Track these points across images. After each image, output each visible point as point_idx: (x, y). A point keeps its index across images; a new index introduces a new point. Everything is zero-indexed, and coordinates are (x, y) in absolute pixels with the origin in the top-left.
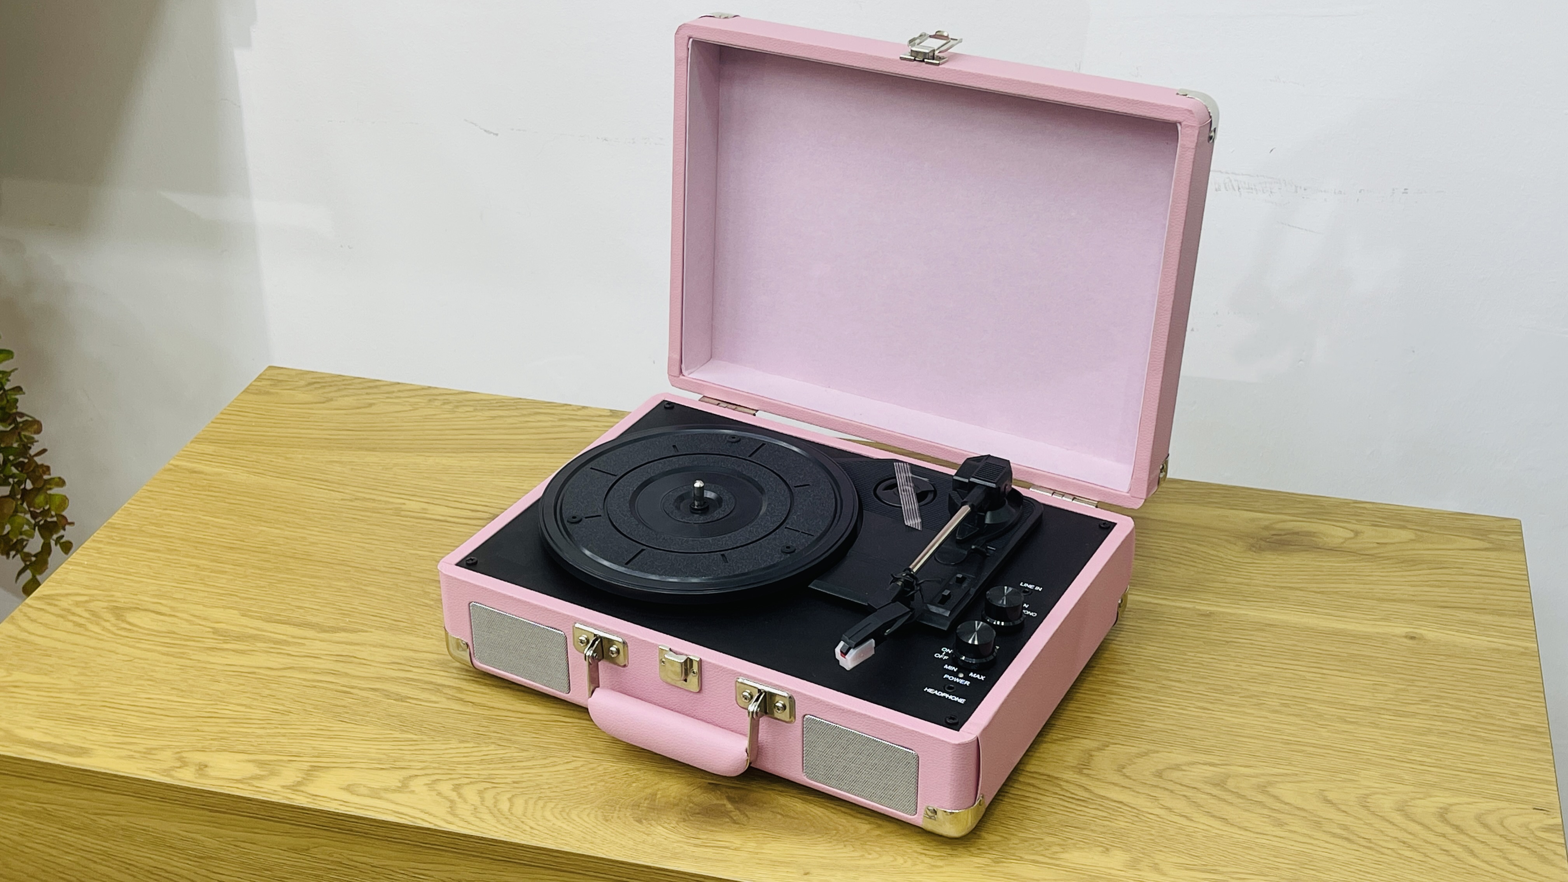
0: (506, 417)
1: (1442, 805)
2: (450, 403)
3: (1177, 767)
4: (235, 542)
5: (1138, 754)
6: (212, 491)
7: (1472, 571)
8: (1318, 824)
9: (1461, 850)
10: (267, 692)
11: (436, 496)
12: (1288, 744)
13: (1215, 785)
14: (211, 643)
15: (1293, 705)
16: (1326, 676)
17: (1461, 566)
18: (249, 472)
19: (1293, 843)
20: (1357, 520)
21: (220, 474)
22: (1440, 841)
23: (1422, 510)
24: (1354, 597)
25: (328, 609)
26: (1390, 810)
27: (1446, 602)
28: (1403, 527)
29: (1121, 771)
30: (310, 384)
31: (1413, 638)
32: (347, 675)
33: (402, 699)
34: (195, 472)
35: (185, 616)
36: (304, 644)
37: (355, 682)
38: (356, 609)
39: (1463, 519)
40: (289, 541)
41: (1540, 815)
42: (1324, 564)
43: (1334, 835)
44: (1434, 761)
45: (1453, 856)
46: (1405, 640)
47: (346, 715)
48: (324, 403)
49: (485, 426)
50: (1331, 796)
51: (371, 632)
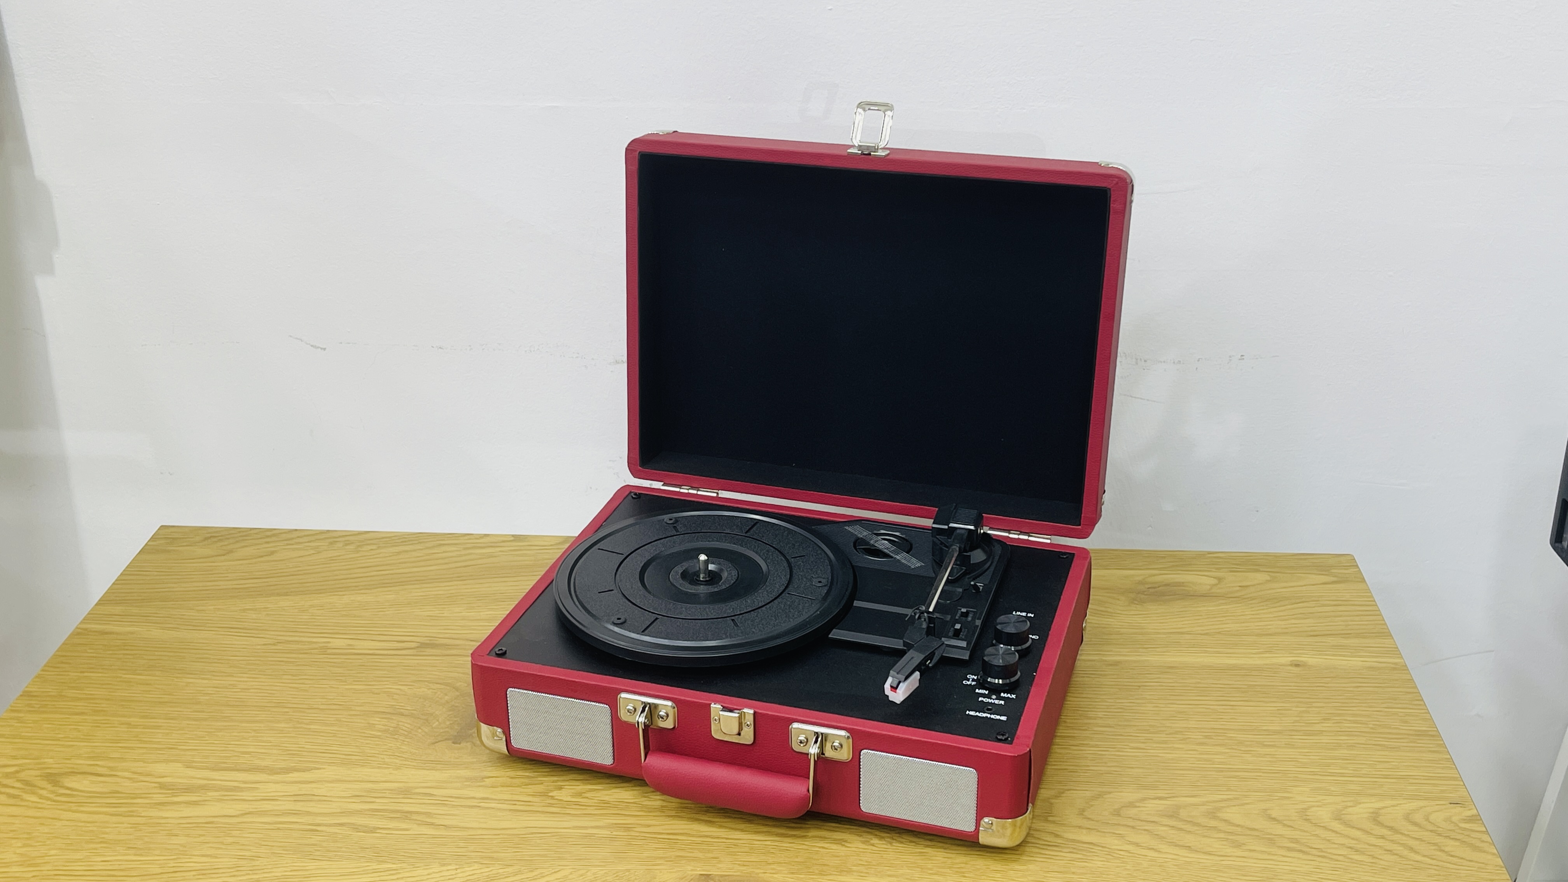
0: (411, 551)
1: (1371, 810)
2: (353, 543)
3: (1131, 805)
4: (163, 696)
5: (1093, 797)
6: (127, 650)
7: (1328, 602)
8: (1271, 841)
9: (1401, 848)
10: (230, 840)
11: (359, 632)
12: (1222, 771)
13: (1171, 817)
14: (161, 798)
15: (1215, 736)
16: (1235, 707)
17: (1317, 599)
18: (163, 629)
19: (1255, 861)
20: (1217, 569)
21: (132, 633)
22: (1380, 842)
23: (1267, 555)
24: (1235, 635)
25: (275, 752)
26: (1330, 821)
27: (1315, 631)
28: (1257, 571)
29: (1082, 814)
30: (206, 539)
31: (1297, 665)
32: (308, 813)
33: (374, 830)
34: (107, 633)
35: (126, 774)
36: (257, 788)
37: (319, 820)
38: (303, 748)
39: (1305, 559)
40: (218, 690)
41: (1458, 809)
42: (1200, 609)
43: (1289, 849)
44: (1351, 772)
45: (1396, 854)
46: (1290, 668)
47: (318, 853)
48: (224, 555)
49: (392, 562)
50: (1274, 814)
51: (324, 769)
